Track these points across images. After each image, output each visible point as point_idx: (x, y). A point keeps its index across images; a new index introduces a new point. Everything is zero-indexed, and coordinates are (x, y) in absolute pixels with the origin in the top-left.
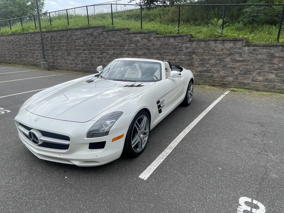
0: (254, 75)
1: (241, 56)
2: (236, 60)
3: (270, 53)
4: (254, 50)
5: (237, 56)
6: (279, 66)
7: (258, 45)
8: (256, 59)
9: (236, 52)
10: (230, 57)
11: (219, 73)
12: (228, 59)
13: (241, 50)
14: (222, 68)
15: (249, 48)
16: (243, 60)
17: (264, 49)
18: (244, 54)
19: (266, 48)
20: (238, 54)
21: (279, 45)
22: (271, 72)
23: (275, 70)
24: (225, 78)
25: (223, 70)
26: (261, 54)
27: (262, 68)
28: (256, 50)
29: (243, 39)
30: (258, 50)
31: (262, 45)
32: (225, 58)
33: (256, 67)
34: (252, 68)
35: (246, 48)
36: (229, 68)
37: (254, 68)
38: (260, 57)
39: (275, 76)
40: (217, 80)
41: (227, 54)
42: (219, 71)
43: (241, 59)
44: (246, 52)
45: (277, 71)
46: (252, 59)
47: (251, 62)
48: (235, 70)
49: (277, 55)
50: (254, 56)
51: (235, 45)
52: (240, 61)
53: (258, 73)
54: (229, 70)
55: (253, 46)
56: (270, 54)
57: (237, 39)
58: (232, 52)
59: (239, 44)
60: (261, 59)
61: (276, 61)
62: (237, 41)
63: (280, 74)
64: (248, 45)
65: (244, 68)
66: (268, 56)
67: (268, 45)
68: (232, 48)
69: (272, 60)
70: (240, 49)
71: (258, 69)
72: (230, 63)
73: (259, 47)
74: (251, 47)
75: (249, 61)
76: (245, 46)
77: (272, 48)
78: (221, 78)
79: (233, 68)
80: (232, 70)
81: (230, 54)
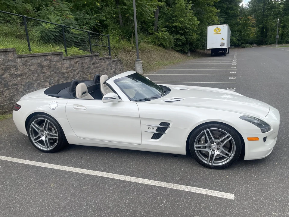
0: (35, 87)
1: (17, 69)
2: (15, 74)
3: (38, 63)
4: (26, 61)
5: (13, 71)
6: (48, 74)
7: (28, 56)
8: (31, 70)
9: (11, 65)
10: (7, 72)
11: (3, 95)
12: (7, 75)
13: (15, 63)
14: (4, 88)
15: (21, 60)
16: (21, 74)
17: (33, 59)
18: (19, 67)
19: (34, 59)
20: (14, 67)
21: (42, 55)
22: (45, 81)
23: (47, 78)
24: (13, 99)
25: (7, 89)
26: (32, 65)
27: (38, 79)
28: (28, 61)
29: (13, 50)
30: (29, 61)
31: (31, 56)
32: (3, 75)
33: (35, 78)
34: (31, 81)
35: (19, 60)
36: (11, 86)
37: (33, 80)
38: (32, 68)
39: (49, 84)
40: (5, 105)
41: (3, 69)
42: (2, 92)
43: (19, 73)
44: (20, 64)
45: (48, 78)
46: (28, 71)
47: (28, 74)
48: (18, 87)
49: (44, 64)
50: (28, 68)
51: (7, 57)
52: (19, 75)
53: (37, 84)
54: (12, 88)
55: (24, 57)
56: (39, 65)
57: (7, 51)
58: (7, 66)
59: (11, 56)
60: (34, 70)
61: (45, 69)
62: (8, 53)
63: (51, 81)
64: (20, 57)
65: (25, 82)
66: (38, 66)
67: (35, 55)
68: (5, 61)
69: (42, 69)
70: (14, 61)
71: (36, 80)
72: (10, 80)
73: (29, 58)
74: (22, 58)
75: (26, 73)
76: (17, 58)
77: (38, 58)
78: (9, 101)
79: (16, 85)
80: (16, 88)
81: (6, 69)
